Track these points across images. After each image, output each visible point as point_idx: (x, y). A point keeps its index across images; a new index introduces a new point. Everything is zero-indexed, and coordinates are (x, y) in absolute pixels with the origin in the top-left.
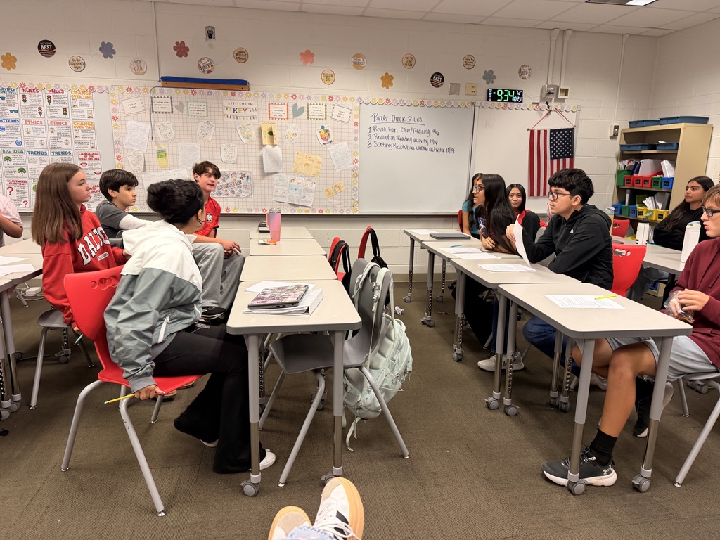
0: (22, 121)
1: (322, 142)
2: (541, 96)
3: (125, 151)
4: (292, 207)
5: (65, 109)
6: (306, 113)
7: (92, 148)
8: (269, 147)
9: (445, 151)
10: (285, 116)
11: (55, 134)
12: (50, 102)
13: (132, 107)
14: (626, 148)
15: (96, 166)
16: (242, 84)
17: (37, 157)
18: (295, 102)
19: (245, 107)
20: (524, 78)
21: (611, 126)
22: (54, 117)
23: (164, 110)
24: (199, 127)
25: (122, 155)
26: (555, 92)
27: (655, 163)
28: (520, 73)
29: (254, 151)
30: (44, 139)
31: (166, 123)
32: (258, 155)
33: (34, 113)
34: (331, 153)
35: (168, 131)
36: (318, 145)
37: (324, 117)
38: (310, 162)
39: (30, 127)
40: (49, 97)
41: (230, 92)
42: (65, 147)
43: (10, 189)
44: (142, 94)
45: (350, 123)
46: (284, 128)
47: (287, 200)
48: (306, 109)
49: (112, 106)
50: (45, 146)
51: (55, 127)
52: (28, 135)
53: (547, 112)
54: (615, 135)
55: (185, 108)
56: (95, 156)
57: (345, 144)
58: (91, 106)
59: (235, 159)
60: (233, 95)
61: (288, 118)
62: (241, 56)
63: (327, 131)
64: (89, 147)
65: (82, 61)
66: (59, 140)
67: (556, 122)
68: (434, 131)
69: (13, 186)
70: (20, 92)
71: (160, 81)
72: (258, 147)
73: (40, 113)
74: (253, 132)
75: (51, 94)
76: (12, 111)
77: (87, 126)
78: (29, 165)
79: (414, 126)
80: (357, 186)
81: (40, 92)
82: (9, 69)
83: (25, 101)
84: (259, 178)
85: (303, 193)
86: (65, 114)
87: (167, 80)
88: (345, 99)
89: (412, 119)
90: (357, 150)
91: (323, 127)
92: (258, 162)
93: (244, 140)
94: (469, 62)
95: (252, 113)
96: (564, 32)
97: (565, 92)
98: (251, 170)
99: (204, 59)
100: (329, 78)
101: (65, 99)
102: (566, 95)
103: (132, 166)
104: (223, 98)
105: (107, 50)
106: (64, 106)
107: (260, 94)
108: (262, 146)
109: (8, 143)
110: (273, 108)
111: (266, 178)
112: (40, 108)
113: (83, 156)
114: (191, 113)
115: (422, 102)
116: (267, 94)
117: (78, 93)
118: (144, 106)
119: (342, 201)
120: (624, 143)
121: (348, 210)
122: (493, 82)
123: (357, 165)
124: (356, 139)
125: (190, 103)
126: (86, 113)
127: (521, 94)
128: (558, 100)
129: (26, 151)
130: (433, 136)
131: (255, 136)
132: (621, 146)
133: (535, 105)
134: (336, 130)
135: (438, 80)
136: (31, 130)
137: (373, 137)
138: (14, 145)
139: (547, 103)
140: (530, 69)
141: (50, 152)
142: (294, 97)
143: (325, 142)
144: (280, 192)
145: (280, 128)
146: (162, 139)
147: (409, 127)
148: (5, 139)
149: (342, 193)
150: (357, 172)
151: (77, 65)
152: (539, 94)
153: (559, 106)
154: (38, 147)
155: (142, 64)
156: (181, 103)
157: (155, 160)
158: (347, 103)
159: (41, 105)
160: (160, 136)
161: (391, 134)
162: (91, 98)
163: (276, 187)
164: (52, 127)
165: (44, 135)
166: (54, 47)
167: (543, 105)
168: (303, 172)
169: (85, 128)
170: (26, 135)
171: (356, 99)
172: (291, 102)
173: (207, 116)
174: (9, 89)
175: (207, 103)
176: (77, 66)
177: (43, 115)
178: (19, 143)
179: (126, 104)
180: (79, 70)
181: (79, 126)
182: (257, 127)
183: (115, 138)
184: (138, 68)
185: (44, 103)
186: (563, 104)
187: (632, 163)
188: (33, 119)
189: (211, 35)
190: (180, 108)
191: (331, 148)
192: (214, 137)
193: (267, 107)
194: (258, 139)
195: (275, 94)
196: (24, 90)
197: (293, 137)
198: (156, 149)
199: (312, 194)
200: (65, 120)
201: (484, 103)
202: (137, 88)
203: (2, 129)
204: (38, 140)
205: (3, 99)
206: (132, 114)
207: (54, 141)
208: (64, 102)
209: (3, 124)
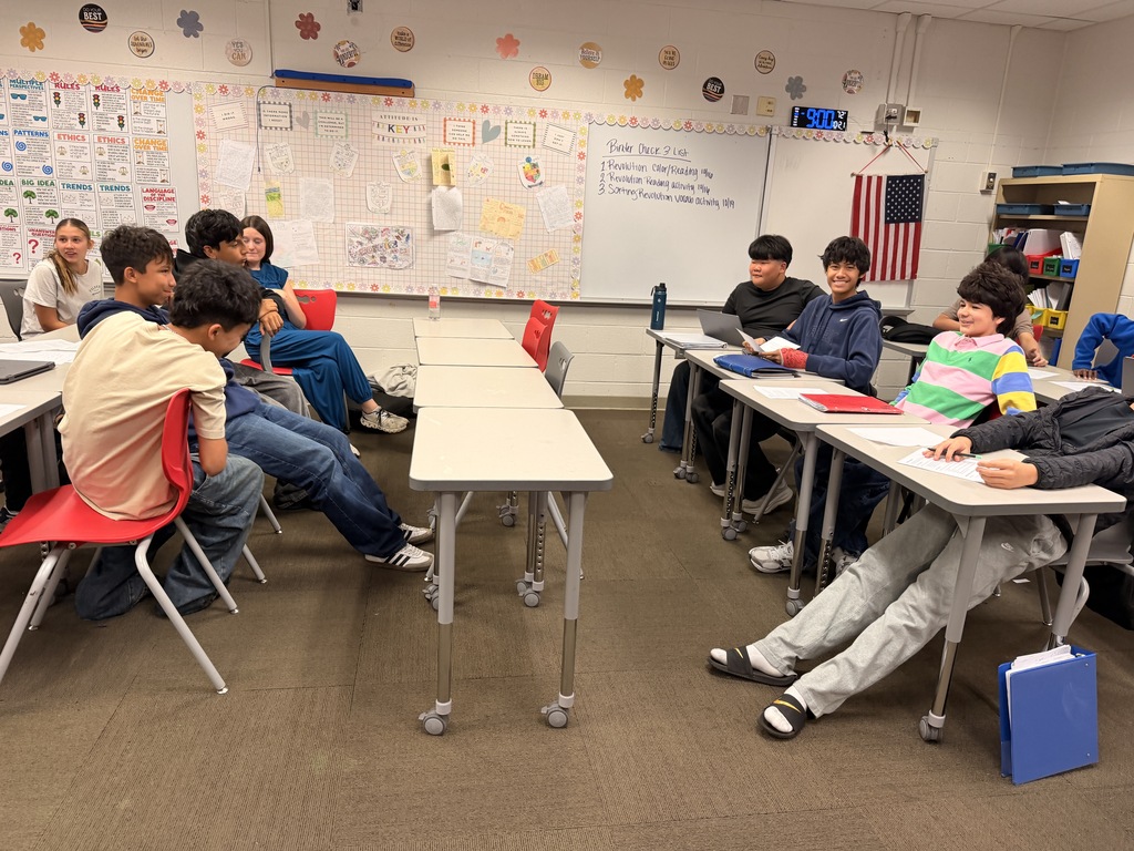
0: (53, 135)
1: (527, 183)
2: (876, 122)
3: (216, 188)
4: (476, 287)
5: (121, 118)
6: (502, 135)
7: (163, 181)
8: (442, 189)
9: (721, 203)
10: (470, 140)
11: (105, 158)
12: (97, 105)
13: (228, 117)
14: (1006, 210)
15: (170, 210)
16: (403, 86)
17: (76, 193)
18: (486, 117)
19: (406, 123)
20: (850, 92)
21: (984, 173)
22: (104, 130)
23: (279, 125)
24: (334, 153)
25: (210, 195)
26: (899, 116)
27: (1049, 235)
28: (846, 82)
29: (419, 194)
30: (88, 165)
31: (281, 145)
32: (425, 201)
33: (72, 122)
34: (541, 201)
35: (283, 159)
36: (520, 188)
37: (531, 144)
38: (507, 216)
39: (67, 145)
40: (96, 97)
41: (383, 98)
42: (120, 179)
43: (33, 243)
44: (243, 97)
45: (573, 153)
46: (466, 159)
47: (468, 276)
48: (503, 130)
49: (196, 115)
50: (89, 176)
51: (105, 147)
52: (62, 157)
53: (884, 147)
54: (990, 187)
55: (311, 123)
56: (168, 195)
57: (563, 187)
58: (162, 115)
59: (388, 206)
60: (388, 103)
61: (474, 144)
62: (403, 41)
63: (535, 166)
64: (159, 179)
65: (149, 40)
66: (112, 167)
67: (898, 164)
68: (705, 172)
69: (37, 239)
70: (50, 88)
71: (272, 77)
72: (425, 188)
73: (82, 123)
74: (418, 163)
75: (99, 93)
76: (36, 118)
77: (156, 146)
78: (64, 206)
79: (673, 163)
80: (579, 256)
81: (82, 89)
82: (33, 50)
83: (58, 102)
84: (425, 238)
85: (493, 265)
86: (121, 125)
87: (284, 76)
88: (566, 115)
89: (671, 152)
90: (582, 199)
91: (528, 160)
92: (425, 213)
93: (403, 176)
94: (765, 63)
95: (418, 134)
96: (918, 18)
97: (915, 115)
98: (412, 225)
99: (344, 43)
100: (541, 80)
101: (121, 101)
102: (916, 121)
104: (372, 107)
105: (190, 24)
106: (120, 112)
107: (431, 103)
108: (431, 186)
109: (30, 169)
110: (451, 126)
111: (437, 238)
112: (82, 115)
113: (149, 195)
114: (321, 131)
115: (688, 124)
116: (443, 103)
117: (141, 93)
118: (246, 116)
119: (555, 280)
120: (1003, 202)
121: (563, 294)
122: (801, 96)
123: (581, 221)
124: (580, 181)
125: (319, 115)
126: (154, 126)
127: (845, 117)
128: (902, 129)
129: (58, 183)
130: (703, 180)
131: (421, 171)
132: (998, 206)
133: (866, 136)
134: (549, 165)
135: (714, 89)
136: (68, 149)
137: (607, 178)
138: (39, 174)
139: (886, 134)
140: (861, 78)
141: (96, 186)
142: (485, 109)
143: (531, 183)
144: (457, 262)
145: (460, 159)
146: (274, 171)
147: (665, 163)
148: (26, 163)
149: (556, 267)
150: (580, 233)
151: (142, 46)
152: (873, 119)
153: (904, 138)
154: (77, 177)
155: (245, 48)
156: (305, 114)
157: (263, 204)
158: (568, 122)
159: (83, 110)
160: (271, 166)
161: (636, 174)
162: (163, 100)
163: (451, 254)
164: (100, 145)
165: (87, 158)
166: (104, 17)
167: (879, 136)
168: (494, 231)
169: (152, 149)
170: (59, 157)
171: (583, 115)
172: (480, 118)
173: (347, 136)
174: (32, 82)
175: (346, 115)
176: (142, 48)
177: (86, 126)
178: (48, 170)
179: (218, 113)
180: (144, 55)
181: (143, 145)
182: (425, 156)
183: (200, 167)
184: (238, 55)
185: (88, 108)
186: (910, 136)
187: (1014, 234)
188: (70, 133)
189: (356, 4)
190: (304, 121)
191: (540, 193)
192: (357, 171)
193: (442, 124)
194: (425, 176)
195: (455, 104)
196: (57, 85)
197: (482, 175)
198: (264, 186)
199: (509, 267)
200: (121, 135)
201: (786, 129)
202: (236, 88)
203: (21, 146)
204: (78, 166)
205: (23, 97)
206: (229, 129)
207: (103, 168)
208: (120, 106)
209: (22, 139)
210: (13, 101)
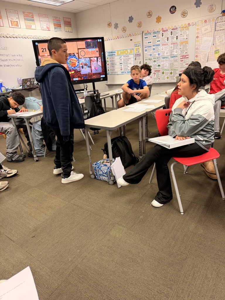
0: (161, 45)
3: (200, 53)
5: (177, 37)
7: (186, 53)
11: (172, 49)
12: (172, 34)
13: (206, 30)
15: (187, 61)
17: (165, 59)
22: (172, 41)
23: (221, 29)
25: (198, 55)
30: (168, 52)
31: (221, 35)
33: (166, 40)
35: (222, 40)
39: (163, 47)
40: (172, 32)
42: (175, 54)
43: (155, 74)
44: (211, 22)
49: (197, 31)
50: (168, 54)
51: (172, 46)
56: (187, 57)
58: (188, 33)
64: (185, 52)
65: (186, 12)
66: (174, 51)
69: (155, 73)
70: (161, 32)
71: (221, 13)
73: (168, 40)
76: (158, 41)
77: (185, 43)
78: (162, 63)
81: (168, 30)
82: (158, 23)
83: (163, 36)
86: (177, 39)
101: (177, 32)
103: (202, 59)
105: (198, 3)
106: (177, 35)
109: (155, 55)
112: (168, 38)
113: (182, 57)
117: (183, 28)
118: (211, 28)
126: (185, 37)
129: (161, 57)
138: (157, 55)
141: (169, 57)
146: (218, 44)
148: (155, 53)
154: (165, 55)
155: (214, 6)
157: (213, 55)
159: (168, 37)
160: (217, 43)
162: (188, 29)
164: (171, 45)
165: (168, 50)
166: (176, 8)
169: (184, 44)
170: (162, 50)
174: (157, 32)
176: (184, 15)
178: (159, 54)
179: (203, 29)
180: (185, 16)
181: (182, 43)
183: (196, 47)
184: (211, 9)
185: (169, 35)
188: (164, 43)
196: (163, 31)
198: (214, 49)
200: (177, 42)
202: (210, 20)
203: (154, 49)
204: (166, 52)
205: (155, 36)
206: (205, 34)
207: (172, 51)
208: (177, 33)
209: (154, 47)
210: (153, 38)
